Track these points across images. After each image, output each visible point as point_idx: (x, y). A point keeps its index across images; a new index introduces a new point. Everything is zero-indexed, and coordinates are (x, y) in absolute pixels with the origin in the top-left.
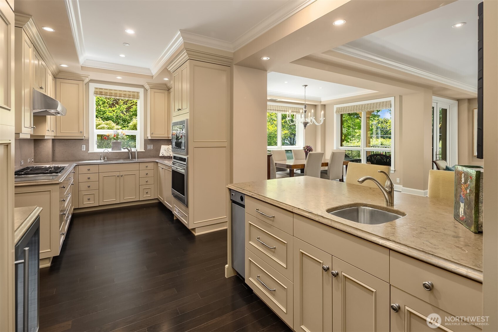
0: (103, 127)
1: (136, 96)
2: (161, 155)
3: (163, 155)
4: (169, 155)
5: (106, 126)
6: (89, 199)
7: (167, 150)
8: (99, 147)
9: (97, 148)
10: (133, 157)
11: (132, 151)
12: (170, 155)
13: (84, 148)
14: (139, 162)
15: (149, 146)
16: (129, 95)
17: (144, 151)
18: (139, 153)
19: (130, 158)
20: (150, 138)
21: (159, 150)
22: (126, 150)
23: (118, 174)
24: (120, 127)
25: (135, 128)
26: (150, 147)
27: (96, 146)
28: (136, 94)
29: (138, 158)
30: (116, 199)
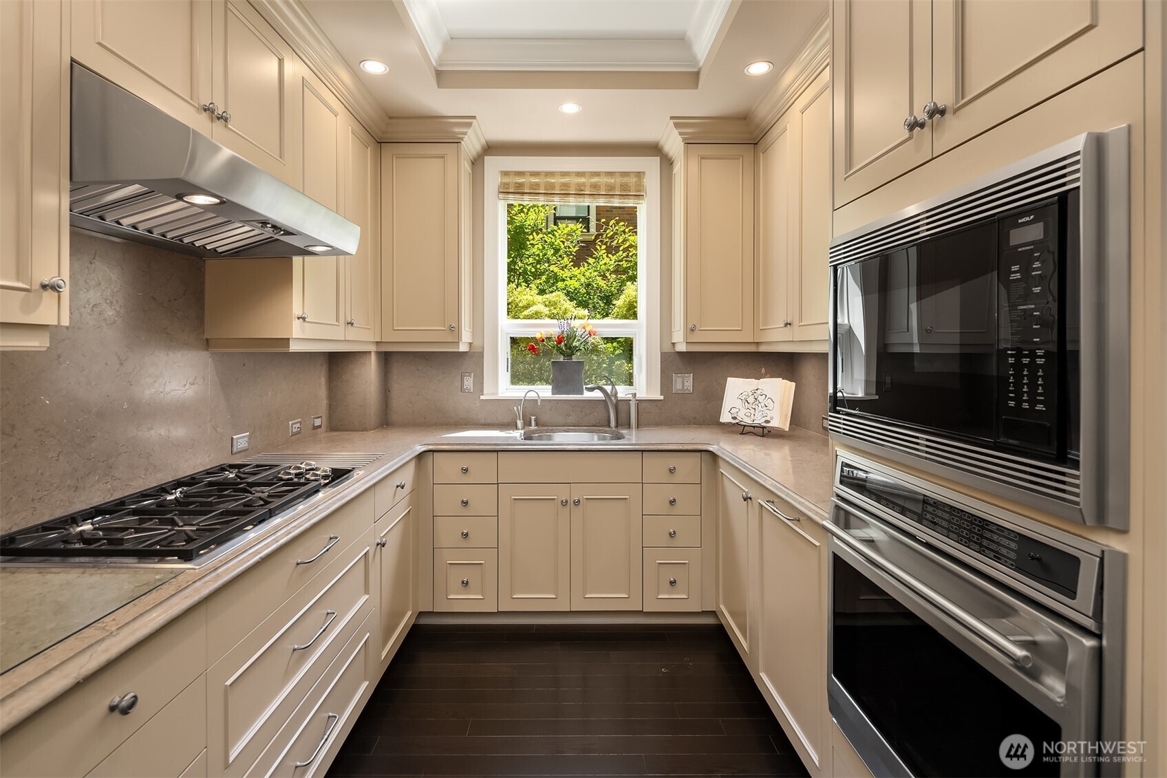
0: (537, 313)
1: (633, 188)
2: (725, 418)
3: (734, 418)
4: (759, 421)
5: (546, 310)
6: (465, 584)
7: (751, 400)
8: (516, 378)
9: (513, 383)
10: (623, 422)
11: (621, 395)
12: (767, 422)
13: (469, 383)
14: (642, 451)
15: (681, 379)
16: (608, 186)
17: (662, 398)
18: (643, 405)
19: (613, 423)
20: (682, 348)
21: (716, 397)
22: (598, 394)
23: (562, 493)
24: (586, 312)
25: (631, 312)
26: (684, 382)
27: (504, 376)
28: (632, 180)
29: (638, 426)
30: (556, 595)
